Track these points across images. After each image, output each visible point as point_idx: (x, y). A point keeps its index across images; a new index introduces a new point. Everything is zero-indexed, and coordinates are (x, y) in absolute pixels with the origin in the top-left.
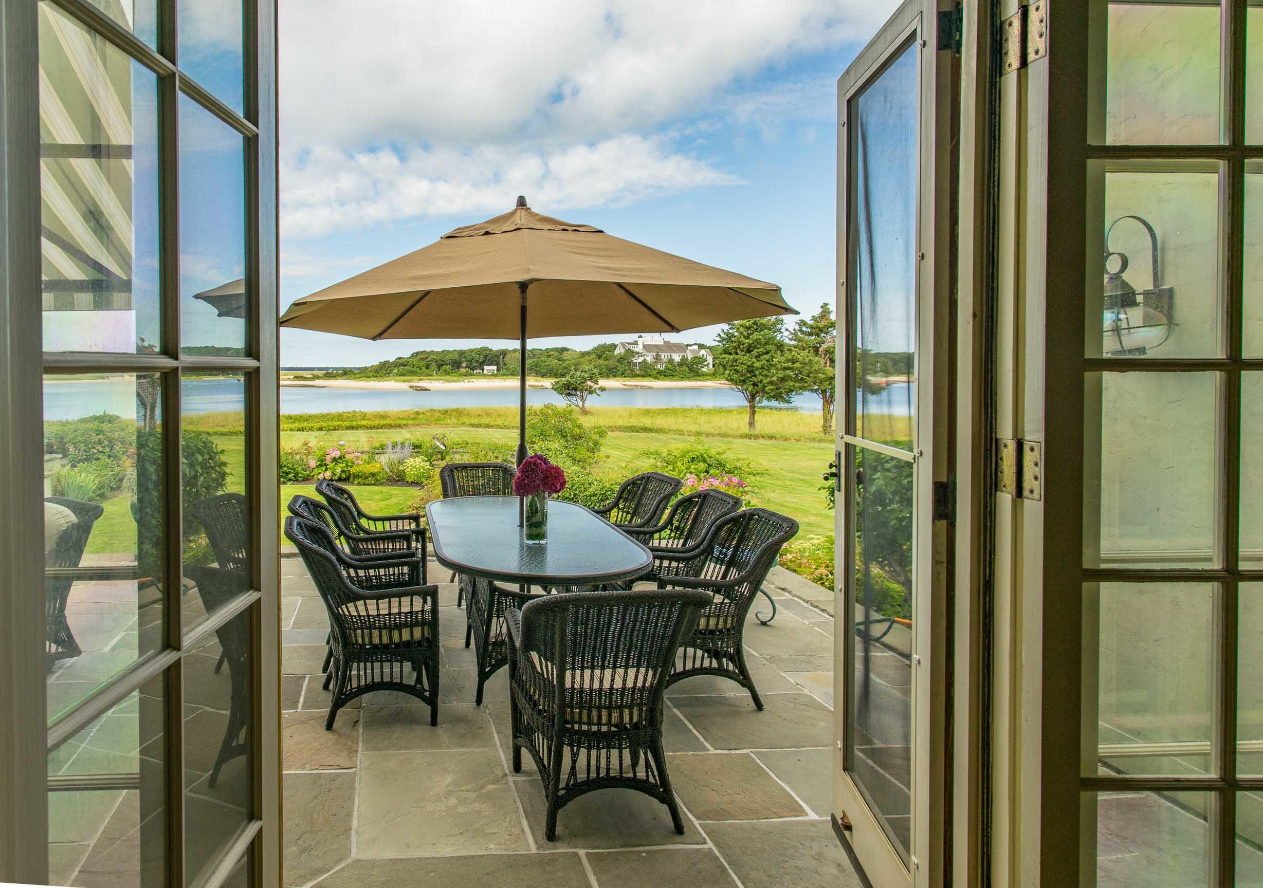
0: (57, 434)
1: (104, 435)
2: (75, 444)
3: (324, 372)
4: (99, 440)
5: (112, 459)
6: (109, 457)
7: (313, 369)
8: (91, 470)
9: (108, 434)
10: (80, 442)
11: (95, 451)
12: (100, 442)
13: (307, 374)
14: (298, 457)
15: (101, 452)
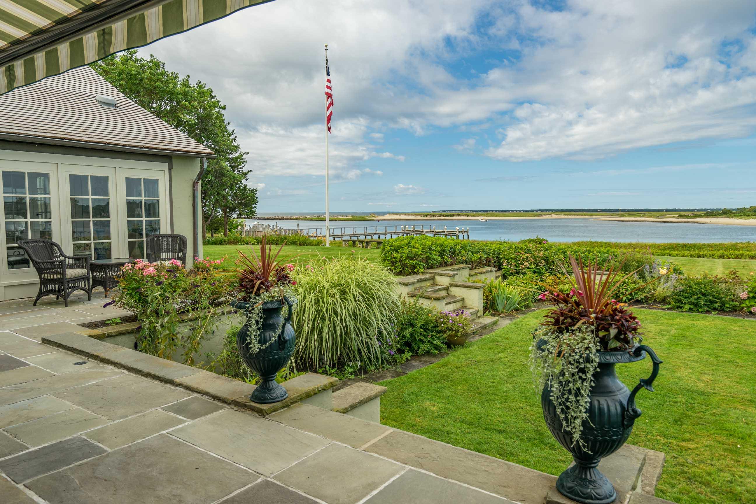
0: (494, 251)
1: (531, 253)
2: (508, 260)
3: (705, 212)
4: (527, 257)
5: (536, 274)
6: (535, 272)
7: (693, 210)
8: (519, 283)
9: (535, 253)
10: (512, 258)
11: (523, 267)
12: (527, 259)
13: (690, 214)
14: (723, 286)
15: (528, 268)
